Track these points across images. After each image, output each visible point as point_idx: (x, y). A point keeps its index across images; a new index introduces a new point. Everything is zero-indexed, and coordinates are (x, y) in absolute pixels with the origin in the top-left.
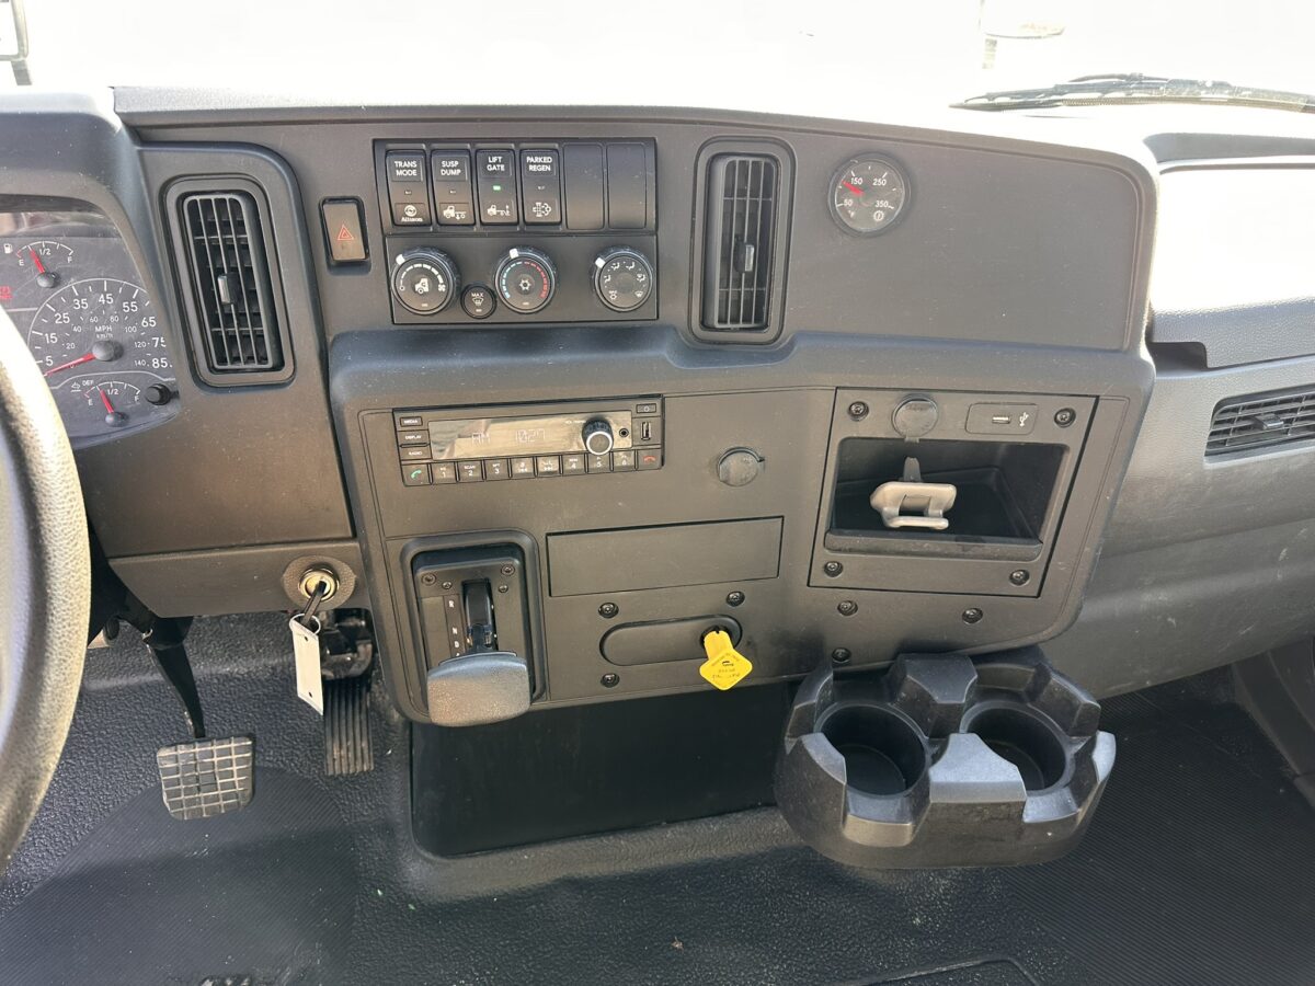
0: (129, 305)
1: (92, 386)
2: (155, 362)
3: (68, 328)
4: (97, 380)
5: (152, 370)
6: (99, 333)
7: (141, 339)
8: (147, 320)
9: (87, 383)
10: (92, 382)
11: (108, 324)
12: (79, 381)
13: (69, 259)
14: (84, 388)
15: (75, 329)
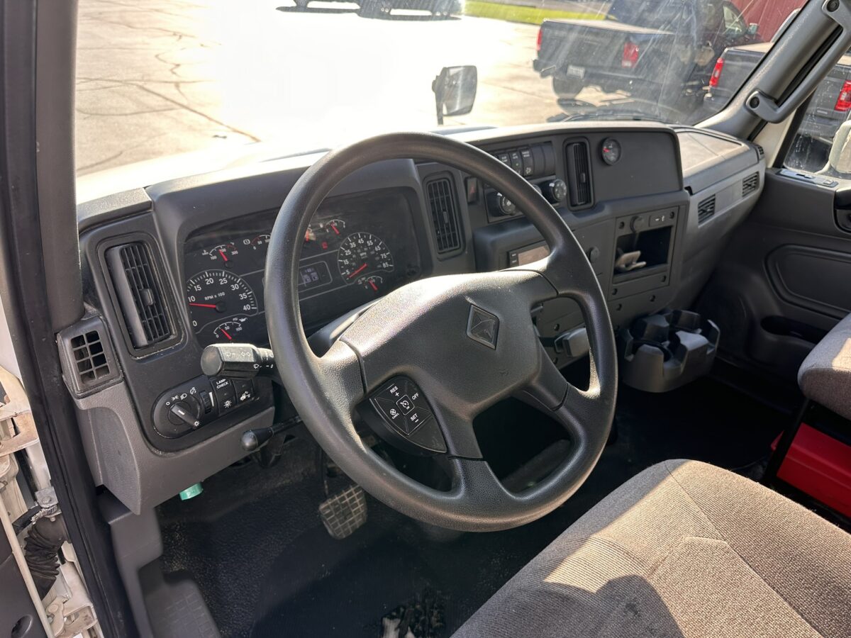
0: (369, 242)
1: (365, 280)
2: (384, 265)
3: (351, 256)
4: (366, 277)
5: (382, 268)
6: (362, 256)
7: (377, 256)
8: (377, 247)
11: (364, 252)
12: (360, 279)
13: (344, 226)
15: (354, 256)
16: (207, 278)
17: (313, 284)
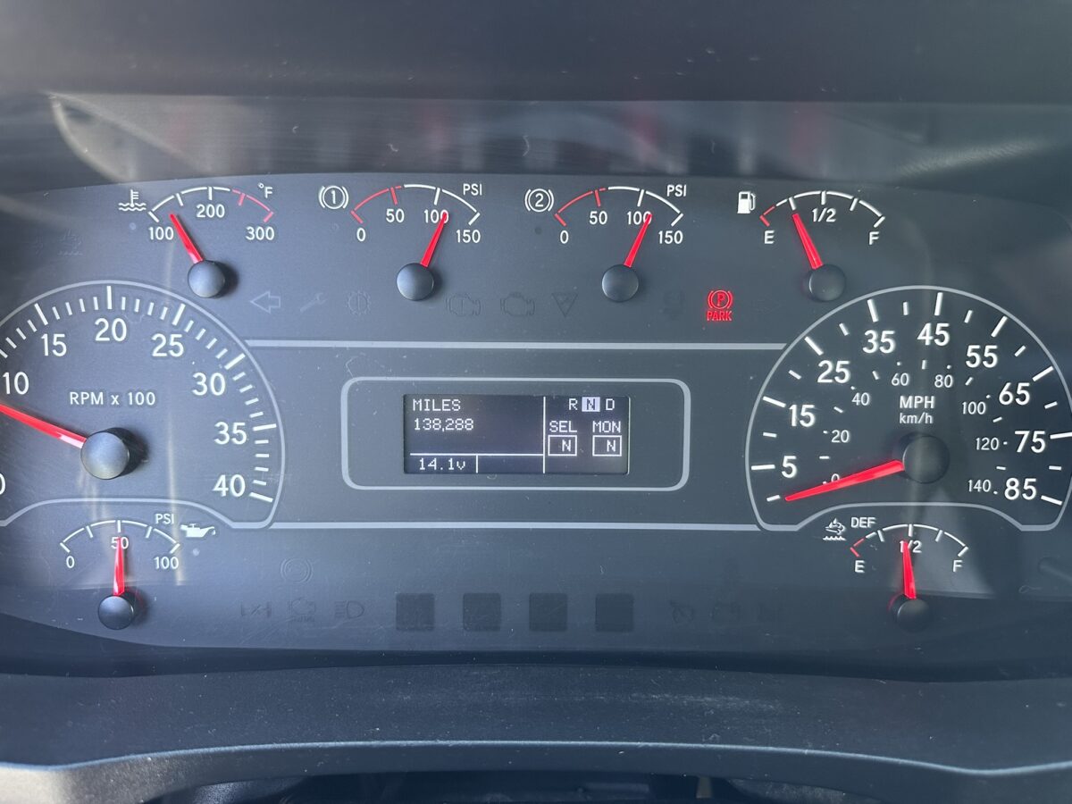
0: (981, 352)
1: (868, 531)
2: (1012, 485)
3: (842, 395)
4: (884, 517)
5: (1001, 502)
6: (908, 412)
7: (991, 431)
8: (1013, 389)
9: (859, 523)
10: (870, 521)
11: (930, 390)
12: (845, 517)
13: (873, 237)
14: (852, 534)
15: (858, 399)
16: (103, 311)
17: (581, 469)
